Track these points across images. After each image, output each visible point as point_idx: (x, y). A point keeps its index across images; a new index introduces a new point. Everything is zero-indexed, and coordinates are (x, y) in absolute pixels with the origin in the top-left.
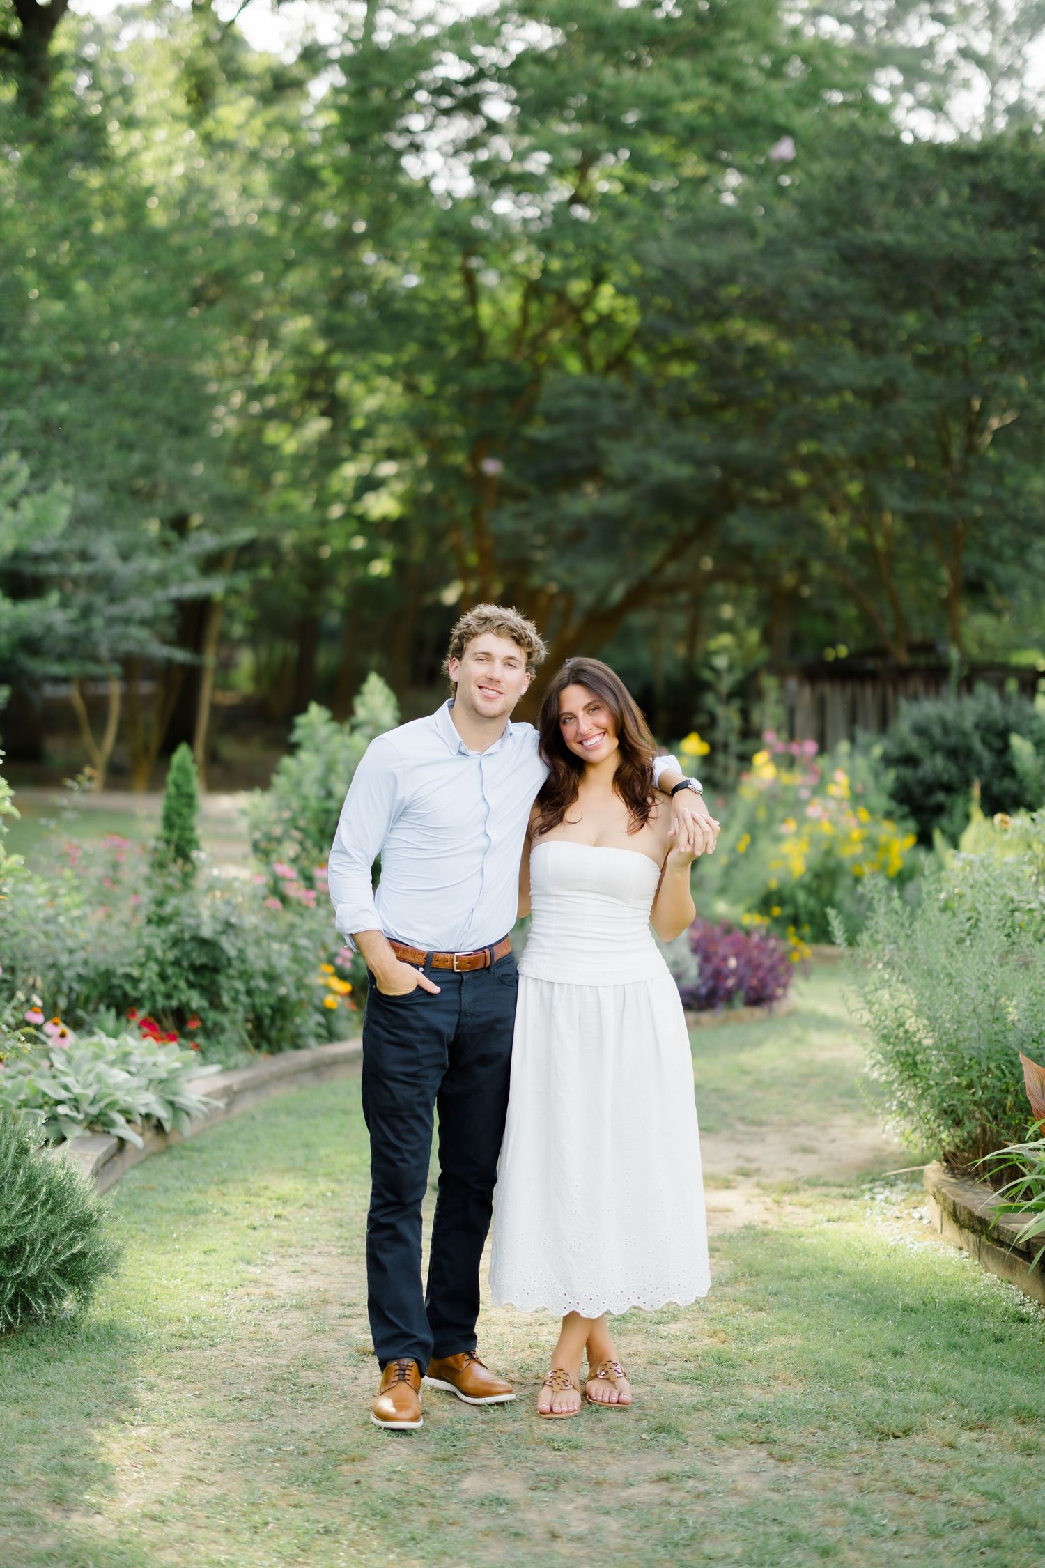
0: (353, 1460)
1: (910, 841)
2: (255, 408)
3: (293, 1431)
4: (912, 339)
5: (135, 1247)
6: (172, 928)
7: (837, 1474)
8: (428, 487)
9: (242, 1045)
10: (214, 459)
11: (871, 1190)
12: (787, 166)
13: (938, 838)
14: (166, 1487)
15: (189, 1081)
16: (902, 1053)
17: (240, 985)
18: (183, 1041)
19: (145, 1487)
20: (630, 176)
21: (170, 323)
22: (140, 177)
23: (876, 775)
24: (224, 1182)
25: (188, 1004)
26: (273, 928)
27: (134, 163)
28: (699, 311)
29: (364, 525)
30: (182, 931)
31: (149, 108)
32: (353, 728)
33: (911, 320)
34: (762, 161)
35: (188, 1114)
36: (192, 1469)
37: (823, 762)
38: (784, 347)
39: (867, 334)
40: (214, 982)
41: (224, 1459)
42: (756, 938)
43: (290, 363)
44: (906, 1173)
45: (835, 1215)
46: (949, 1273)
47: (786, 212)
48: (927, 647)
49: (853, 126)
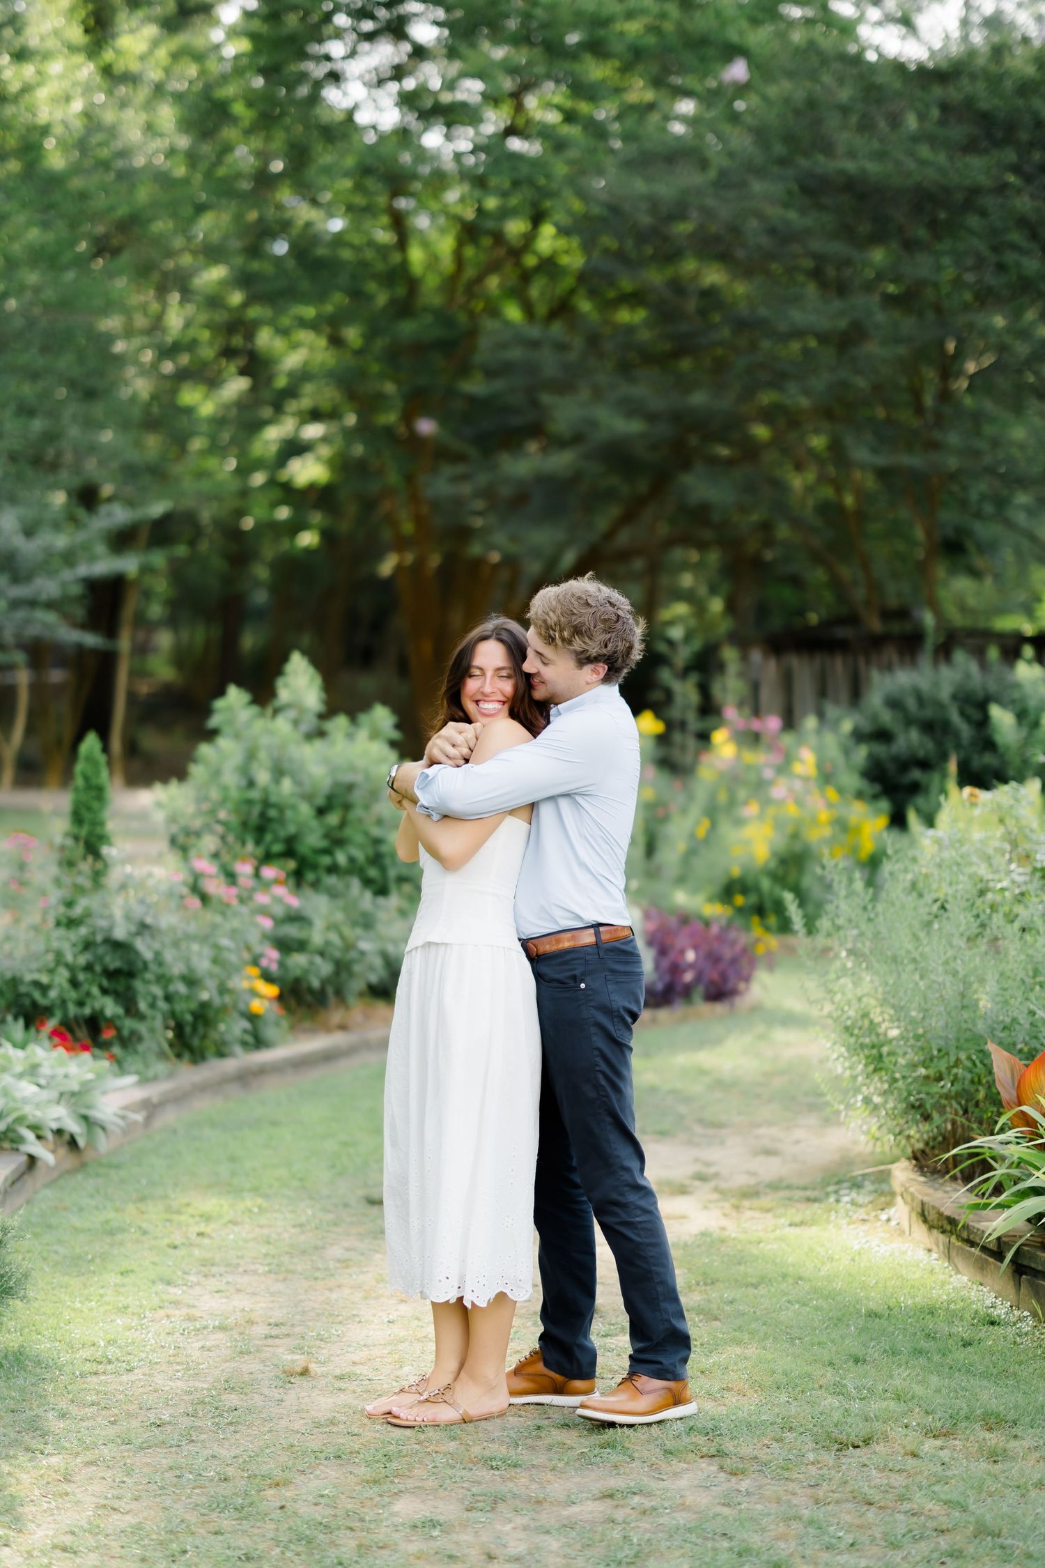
0: (278, 1485)
1: (882, 821)
2: (168, 367)
3: (214, 1457)
4: (880, 276)
5: (47, 1270)
6: (83, 931)
7: (791, 1486)
8: (359, 450)
9: (162, 1055)
10: (125, 425)
11: (836, 1192)
12: (741, 89)
13: (912, 818)
14: (78, 1517)
15: (104, 1093)
16: (867, 1046)
17: (157, 991)
18: (97, 1051)
19: (55, 1517)
20: (568, 104)
21: (70, 276)
22: (34, 115)
23: (847, 752)
24: (142, 1199)
25: (102, 1011)
26: (192, 928)
27: (27, 98)
28: (649, 251)
29: (288, 493)
30: (94, 933)
31: (42, 39)
32: (276, 712)
33: (878, 256)
34: (713, 84)
35: (103, 1128)
36: (106, 1498)
37: (787, 740)
38: (741, 289)
39: (831, 272)
40: (129, 988)
41: (140, 1487)
42: (715, 929)
43: (203, 317)
44: (873, 1173)
45: (797, 1219)
46: (917, 1276)
47: (741, 141)
48: (903, 614)
49: (811, 45)
